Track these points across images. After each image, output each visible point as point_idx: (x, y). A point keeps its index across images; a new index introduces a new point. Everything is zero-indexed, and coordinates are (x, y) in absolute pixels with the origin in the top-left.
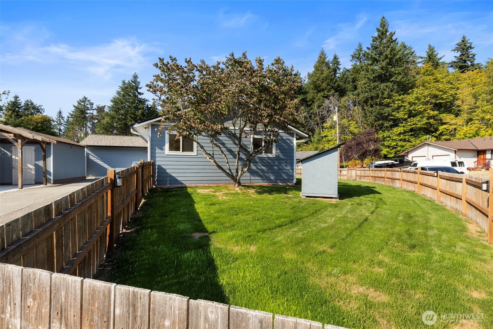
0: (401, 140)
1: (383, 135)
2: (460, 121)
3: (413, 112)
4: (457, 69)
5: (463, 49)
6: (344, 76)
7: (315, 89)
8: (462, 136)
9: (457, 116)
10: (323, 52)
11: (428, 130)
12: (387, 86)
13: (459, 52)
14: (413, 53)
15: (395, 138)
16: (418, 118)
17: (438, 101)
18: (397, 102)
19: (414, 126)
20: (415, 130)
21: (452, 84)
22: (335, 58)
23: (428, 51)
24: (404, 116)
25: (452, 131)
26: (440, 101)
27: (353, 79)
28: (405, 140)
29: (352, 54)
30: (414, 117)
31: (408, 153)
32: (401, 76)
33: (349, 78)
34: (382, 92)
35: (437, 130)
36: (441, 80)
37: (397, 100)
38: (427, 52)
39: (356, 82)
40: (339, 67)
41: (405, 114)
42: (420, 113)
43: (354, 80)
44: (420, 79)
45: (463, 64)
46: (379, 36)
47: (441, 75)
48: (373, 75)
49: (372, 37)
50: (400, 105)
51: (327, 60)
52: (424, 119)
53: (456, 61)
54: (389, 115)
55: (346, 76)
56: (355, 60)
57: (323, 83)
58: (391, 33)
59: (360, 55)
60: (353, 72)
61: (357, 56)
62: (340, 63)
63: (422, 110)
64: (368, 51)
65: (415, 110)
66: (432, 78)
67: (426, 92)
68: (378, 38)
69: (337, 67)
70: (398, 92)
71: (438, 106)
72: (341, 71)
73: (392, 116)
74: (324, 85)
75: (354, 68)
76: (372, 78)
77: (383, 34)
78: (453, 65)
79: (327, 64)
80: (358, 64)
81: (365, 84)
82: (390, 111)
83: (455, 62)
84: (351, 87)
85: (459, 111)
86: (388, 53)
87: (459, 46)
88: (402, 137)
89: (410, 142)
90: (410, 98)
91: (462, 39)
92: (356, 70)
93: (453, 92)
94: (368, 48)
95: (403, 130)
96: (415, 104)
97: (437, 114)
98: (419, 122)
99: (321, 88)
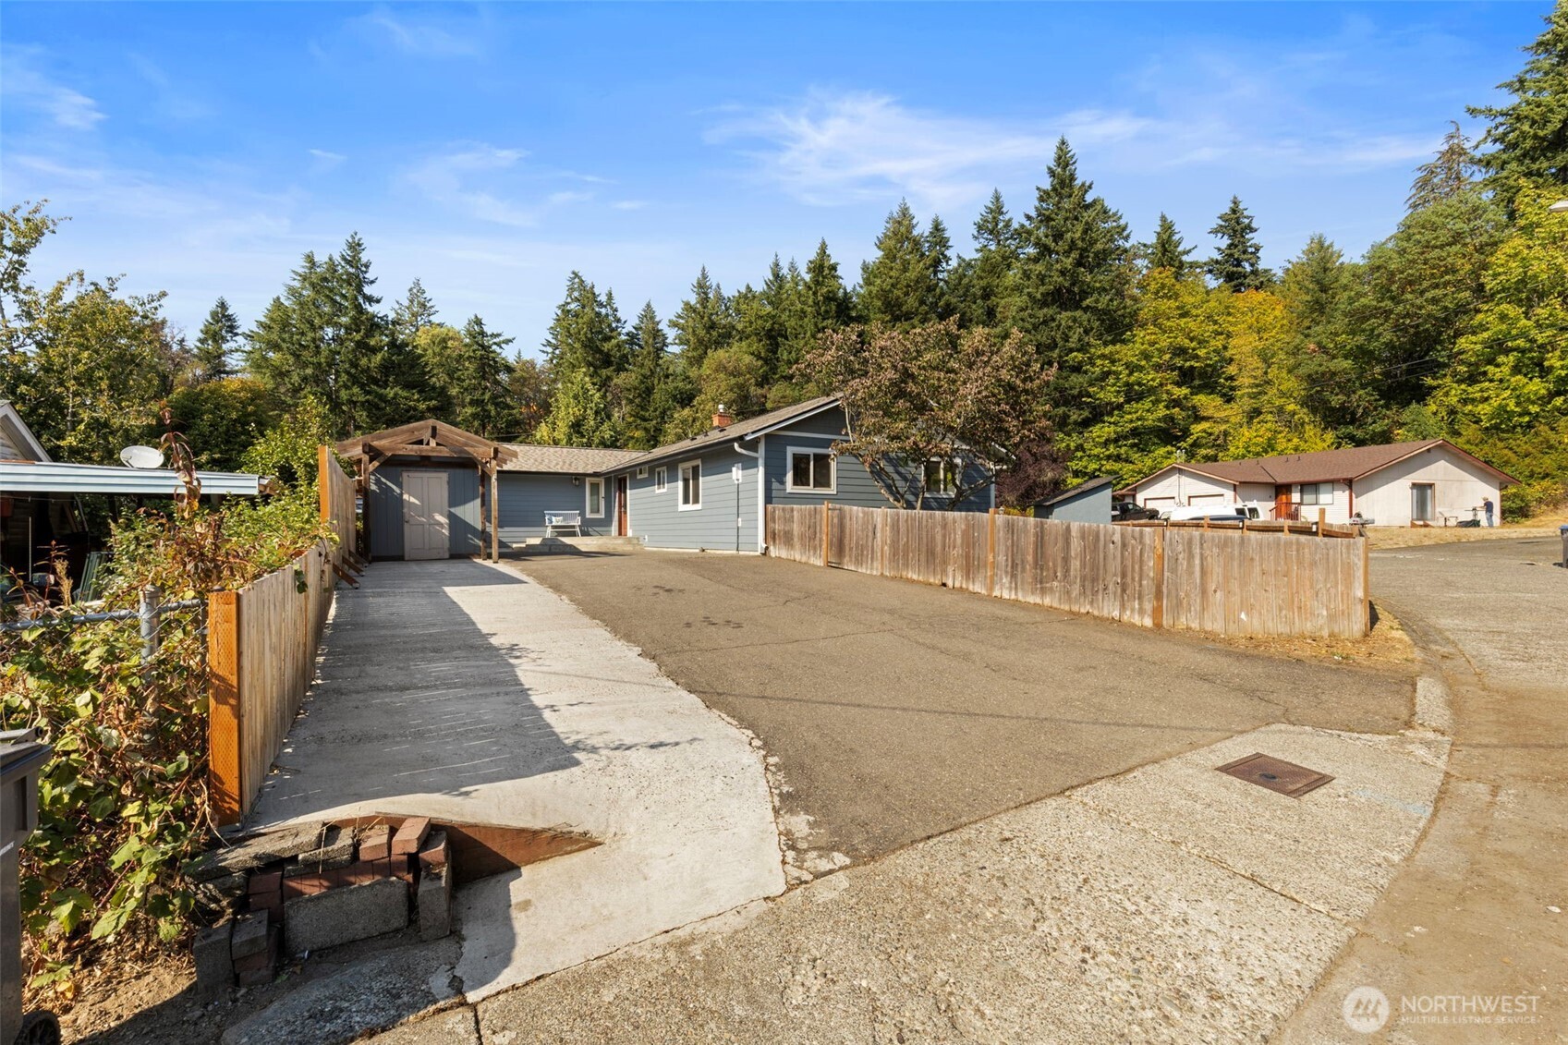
0: (1109, 458)
1: (1068, 445)
2: (1234, 412)
3: (1136, 387)
4: (1222, 280)
5: (1235, 231)
6: (961, 279)
7: (885, 313)
8: (1242, 451)
9: (1228, 401)
10: (907, 209)
11: (1169, 434)
12: (1075, 320)
13: (1226, 237)
14: (1124, 229)
15: (1096, 451)
16: (1147, 404)
17: (1188, 364)
18: (1099, 362)
19: (1140, 423)
20: (1139, 434)
21: (1215, 322)
22: (937, 228)
23: (1159, 230)
24: (1115, 397)
25: (1218, 436)
26: (1192, 363)
27: (984, 289)
28: (1118, 458)
29: (978, 219)
30: (1137, 402)
31: (1135, 490)
32: (1108, 297)
33: (973, 287)
34: (1063, 333)
35: (1186, 433)
36: (1194, 312)
37: (1099, 357)
38: (1158, 233)
39: (993, 298)
40: (947, 253)
41: (1119, 392)
42: (1152, 391)
43: (987, 294)
44: (1148, 306)
45: (1235, 269)
46: (1054, 189)
47: (1192, 300)
48: (1042, 289)
49: (1038, 189)
50: (1106, 369)
51: (915, 233)
52: (1161, 406)
53: (1219, 258)
54: (1081, 395)
55: (965, 281)
56: (985, 235)
57: (907, 294)
58: (1083, 185)
59: (997, 225)
60: (984, 271)
61: (990, 226)
62: (950, 244)
63: (1155, 384)
64: (1027, 223)
65: (1140, 384)
66: (1173, 304)
67: (1164, 342)
68: (1052, 194)
69: (942, 254)
70: (1100, 337)
71: (1186, 376)
72: (954, 263)
73: (1089, 396)
74: (911, 302)
75: (985, 260)
76: (1039, 296)
77: (1062, 183)
78: (1212, 267)
79: (916, 243)
80: (993, 248)
81: (1022, 310)
82: (1085, 385)
83: (1217, 262)
84: (980, 311)
85: (1233, 389)
86: (1078, 235)
87: (1226, 221)
88: (1112, 449)
89: (1131, 462)
90: (1128, 353)
91: (1232, 205)
92: (993, 266)
93: (1218, 343)
94: (1029, 218)
95: (1115, 432)
96: (1140, 369)
97: (1186, 395)
98: (1150, 414)
99: (904, 308)
